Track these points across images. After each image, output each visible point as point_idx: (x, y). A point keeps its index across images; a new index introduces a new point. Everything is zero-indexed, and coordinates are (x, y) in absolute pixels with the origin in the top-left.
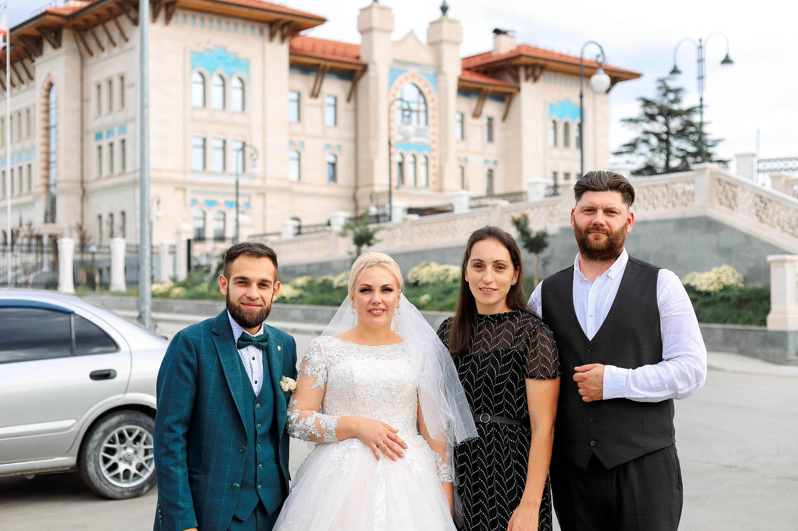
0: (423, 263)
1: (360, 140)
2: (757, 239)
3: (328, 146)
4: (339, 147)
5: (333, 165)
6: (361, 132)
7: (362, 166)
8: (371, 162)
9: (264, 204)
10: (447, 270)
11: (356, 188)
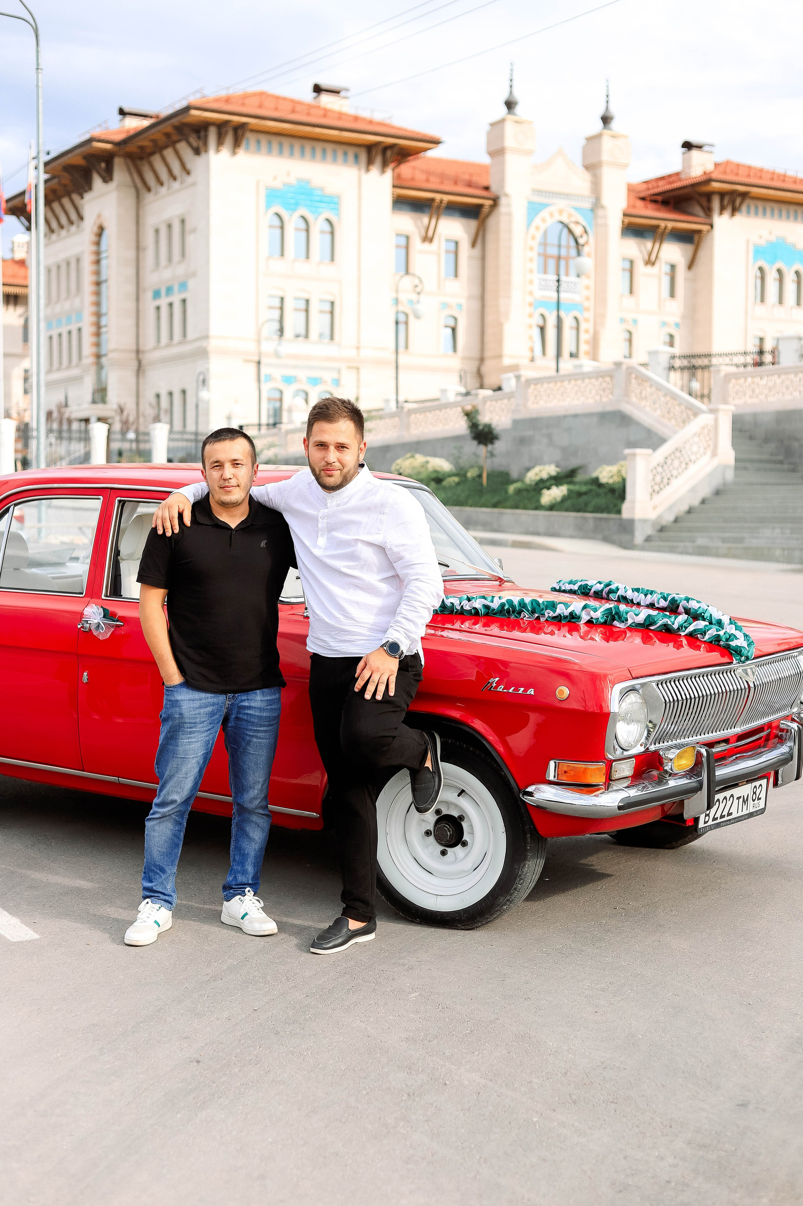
0: (409, 455)
1: (489, 296)
2: (656, 434)
3: (446, 305)
4: (460, 306)
5: (454, 330)
6: (489, 287)
7: (489, 331)
8: (500, 325)
9: (358, 380)
10: (427, 462)
11: (482, 360)
